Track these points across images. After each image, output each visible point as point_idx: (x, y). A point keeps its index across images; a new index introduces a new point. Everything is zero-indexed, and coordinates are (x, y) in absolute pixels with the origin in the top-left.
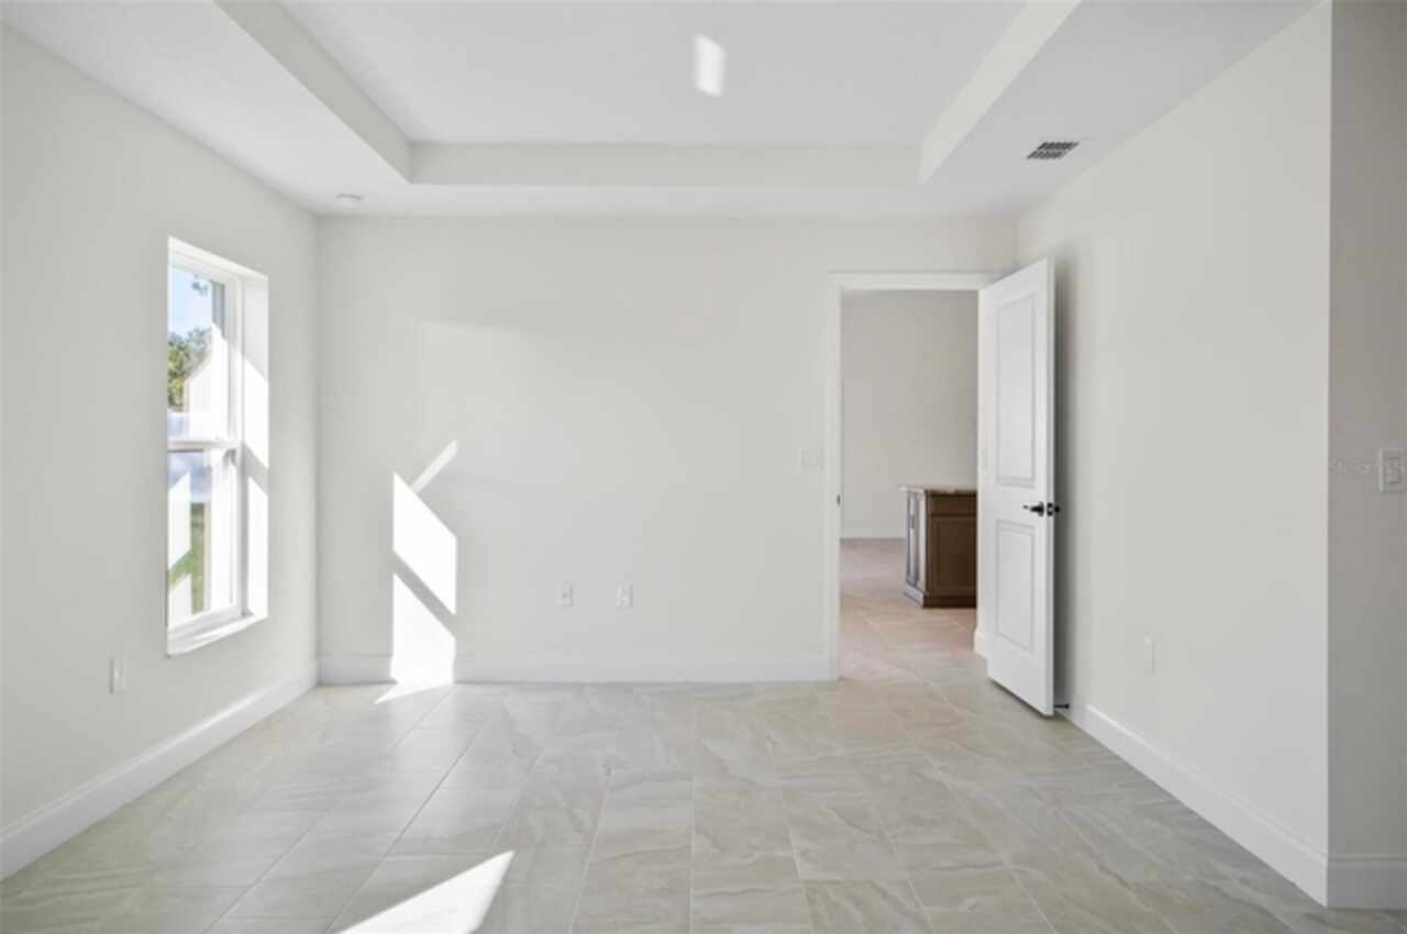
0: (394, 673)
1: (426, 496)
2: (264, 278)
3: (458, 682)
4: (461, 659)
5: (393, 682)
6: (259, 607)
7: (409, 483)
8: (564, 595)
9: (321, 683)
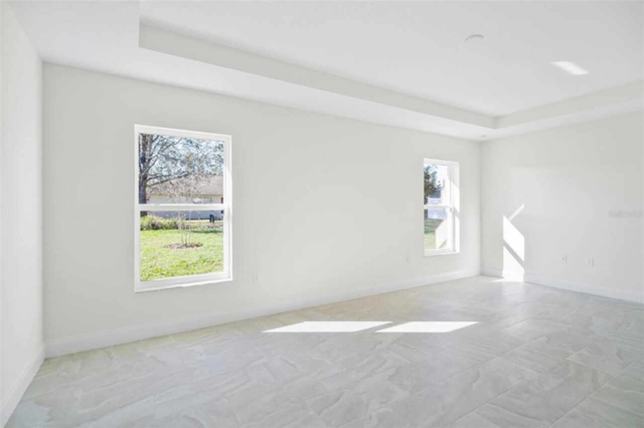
0: (503, 276)
1: (513, 222)
2: (458, 163)
3: (526, 282)
4: (526, 275)
5: (502, 278)
6: (458, 250)
7: (508, 218)
8: (563, 259)
9: (482, 274)
